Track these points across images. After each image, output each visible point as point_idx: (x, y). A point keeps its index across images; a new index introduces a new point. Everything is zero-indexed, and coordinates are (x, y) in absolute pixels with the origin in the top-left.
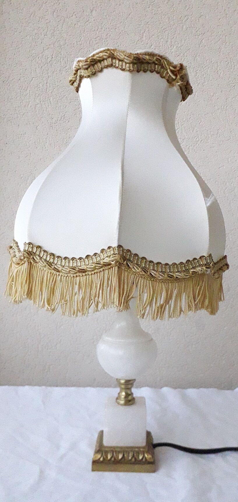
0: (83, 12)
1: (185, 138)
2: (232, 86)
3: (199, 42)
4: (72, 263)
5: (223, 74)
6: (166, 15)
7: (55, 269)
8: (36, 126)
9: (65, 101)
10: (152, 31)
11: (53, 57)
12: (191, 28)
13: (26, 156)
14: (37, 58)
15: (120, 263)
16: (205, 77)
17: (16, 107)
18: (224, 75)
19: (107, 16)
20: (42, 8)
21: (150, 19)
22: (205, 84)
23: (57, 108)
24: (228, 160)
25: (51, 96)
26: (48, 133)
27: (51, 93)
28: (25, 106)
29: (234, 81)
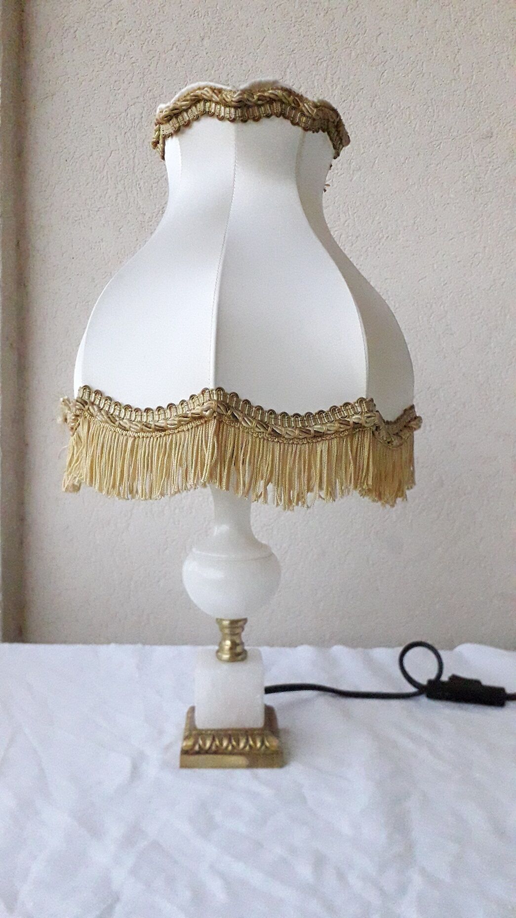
0: (190, 40)
1: (360, 235)
2: (435, 146)
3: (378, 76)
4: (145, 417)
5: (420, 126)
6: (322, 37)
7: (120, 426)
8: (118, 228)
9: (164, 185)
10: (300, 63)
11: (143, 116)
12: (365, 54)
13: (104, 276)
14: (118, 119)
15: (219, 414)
16: (390, 134)
17: (86, 200)
18: (422, 126)
19: (228, 45)
20: (124, 41)
21: (296, 45)
22: (390, 144)
23: (152, 196)
24: (433, 267)
25: (141, 179)
26: (138, 238)
27: (141, 174)
28: (101, 197)
29: (438, 135)
